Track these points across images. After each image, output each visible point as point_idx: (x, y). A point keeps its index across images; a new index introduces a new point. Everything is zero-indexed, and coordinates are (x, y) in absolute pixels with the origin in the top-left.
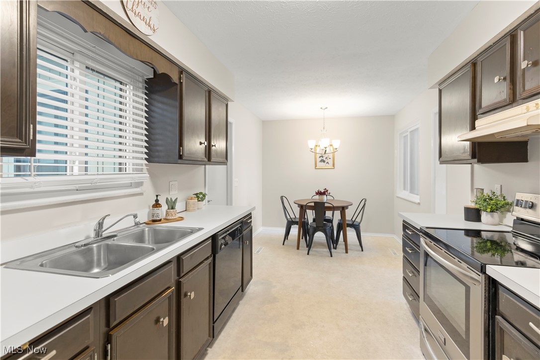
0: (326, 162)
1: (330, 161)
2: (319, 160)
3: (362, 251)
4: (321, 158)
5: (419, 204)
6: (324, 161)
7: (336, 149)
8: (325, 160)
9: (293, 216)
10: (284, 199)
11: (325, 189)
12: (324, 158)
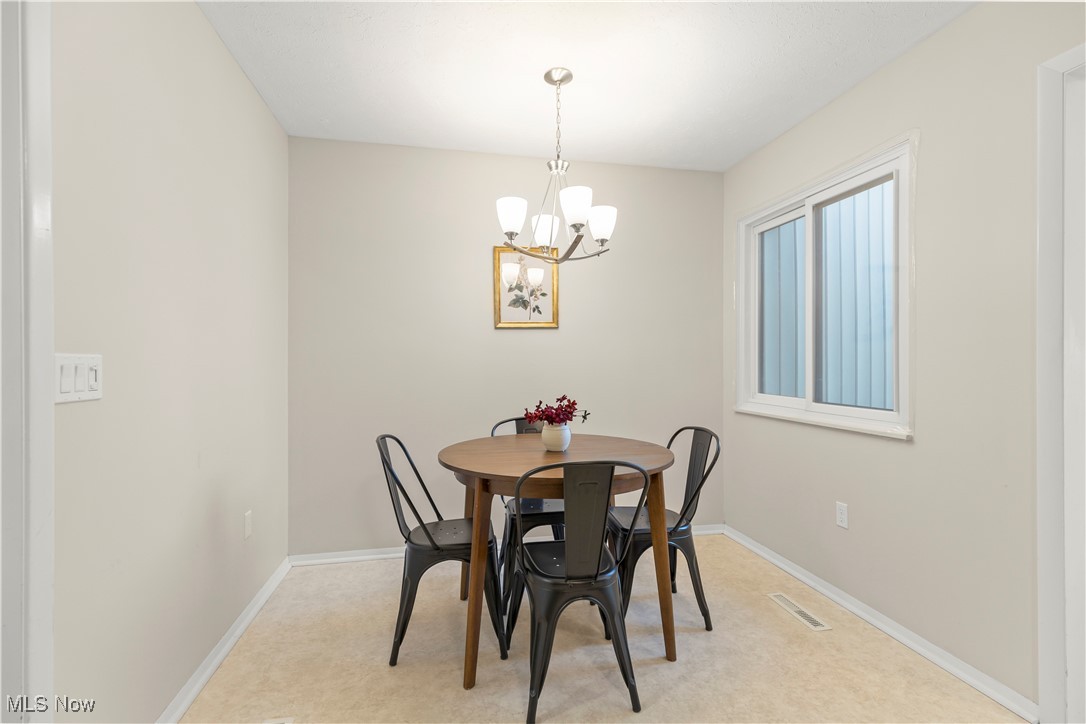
0: (533, 304)
1: (545, 304)
2: (507, 298)
3: (709, 628)
4: (517, 292)
5: (909, 440)
6: (525, 304)
7: (603, 242)
8: (527, 298)
9: (429, 517)
10: (391, 443)
11: (564, 398)
12: (525, 294)
